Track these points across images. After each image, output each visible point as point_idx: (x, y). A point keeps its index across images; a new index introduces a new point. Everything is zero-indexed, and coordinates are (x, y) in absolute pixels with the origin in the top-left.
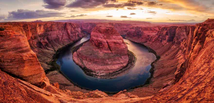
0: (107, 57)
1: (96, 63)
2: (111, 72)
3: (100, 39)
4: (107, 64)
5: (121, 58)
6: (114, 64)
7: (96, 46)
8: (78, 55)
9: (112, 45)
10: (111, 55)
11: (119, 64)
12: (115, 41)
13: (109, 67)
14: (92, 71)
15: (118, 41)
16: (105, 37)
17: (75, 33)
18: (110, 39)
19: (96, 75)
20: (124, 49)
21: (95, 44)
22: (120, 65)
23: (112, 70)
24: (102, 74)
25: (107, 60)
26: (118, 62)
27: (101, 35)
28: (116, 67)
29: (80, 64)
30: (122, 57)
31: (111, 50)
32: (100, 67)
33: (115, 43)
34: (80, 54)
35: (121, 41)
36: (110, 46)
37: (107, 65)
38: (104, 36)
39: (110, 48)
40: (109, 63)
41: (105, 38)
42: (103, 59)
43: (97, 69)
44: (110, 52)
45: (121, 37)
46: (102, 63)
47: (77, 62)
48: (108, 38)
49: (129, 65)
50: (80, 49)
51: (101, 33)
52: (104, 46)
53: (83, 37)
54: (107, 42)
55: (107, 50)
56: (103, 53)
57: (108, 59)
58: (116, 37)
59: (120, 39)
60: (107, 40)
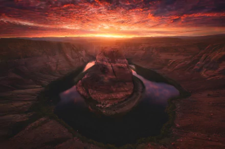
1: (101, 90)
2: (116, 102)
3: (105, 63)
4: (112, 92)
5: (126, 84)
7: (102, 71)
11: (123, 91)
12: (119, 64)
13: (113, 95)
14: (97, 103)
15: (122, 65)
16: (110, 60)
18: (114, 62)
19: (101, 108)
21: (101, 69)
22: (125, 93)
25: (112, 87)
27: (106, 59)
28: (121, 95)
29: (85, 94)
31: (115, 76)
32: (106, 96)
33: (119, 67)
35: (126, 65)
36: (115, 70)
38: (108, 60)
39: (114, 73)
40: (114, 90)
41: (109, 62)
42: (108, 86)
43: (103, 98)
47: (81, 92)
51: (106, 56)
53: (88, 62)
54: (112, 67)
55: (112, 75)
56: (108, 78)
58: (121, 60)
59: (125, 63)
60: (112, 63)
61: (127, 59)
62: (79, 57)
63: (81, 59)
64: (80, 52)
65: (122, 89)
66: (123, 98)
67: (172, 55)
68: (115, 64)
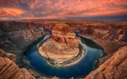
0: (64, 48)
1: (56, 53)
2: (67, 60)
3: (58, 35)
4: (64, 54)
6: (68, 54)
7: (56, 41)
8: (43, 49)
9: (68, 40)
10: (67, 47)
12: (70, 37)
13: (65, 56)
14: (54, 61)
15: (72, 36)
16: (63, 33)
17: (39, 31)
18: (66, 35)
19: (57, 63)
20: (76, 43)
21: (55, 39)
22: (73, 55)
24: (61, 62)
25: (64, 51)
27: (60, 32)
29: (45, 56)
30: (75, 49)
31: (67, 44)
32: (59, 56)
34: (44, 48)
35: (74, 37)
36: (66, 40)
38: (61, 33)
39: (66, 42)
40: (65, 53)
41: (62, 35)
42: (61, 50)
43: (57, 58)
45: (74, 33)
46: (61, 53)
48: (65, 34)
49: (79, 56)
50: (44, 44)
51: (59, 31)
52: (61, 40)
53: (46, 35)
54: (64, 38)
55: (64, 43)
56: (61, 45)
58: (71, 34)
59: (74, 35)
60: (64, 36)
61: (75, 33)
63: (40, 33)
64: (39, 28)
65: (71, 53)
66: (71, 58)
67: (101, 30)
68: (66, 36)
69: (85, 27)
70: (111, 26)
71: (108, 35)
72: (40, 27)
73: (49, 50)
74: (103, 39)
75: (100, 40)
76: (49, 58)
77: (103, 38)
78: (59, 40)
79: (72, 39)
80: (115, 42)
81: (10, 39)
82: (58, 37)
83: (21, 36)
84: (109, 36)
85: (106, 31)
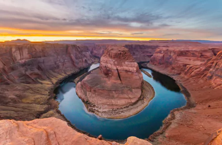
1: (100, 95)
2: (115, 108)
3: (109, 65)
5: (131, 91)
6: (120, 98)
7: (105, 74)
8: (81, 85)
9: (123, 74)
11: (126, 98)
13: (113, 101)
14: (94, 106)
15: (130, 68)
16: (116, 63)
18: (121, 66)
19: (98, 111)
21: (104, 72)
22: (127, 101)
23: (116, 105)
24: (104, 110)
26: (127, 96)
27: (112, 61)
28: (122, 102)
29: (83, 97)
31: (121, 80)
32: (105, 101)
33: (127, 71)
34: (84, 84)
35: (135, 69)
36: (121, 74)
37: (112, 98)
38: (114, 62)
39: (120, 77)
40: (116, 96)
41: (115, 65)
42: (110, 91)
43: (101, 102)
44: (119, 82)
45: (136, 63)
46: (107, 95)
47: (79, 94)
48: (119, 64)
50: (86, 78)
51: (111, 57)
52: (113, 74)
54: (117, 70)
55: (117, 80)
57: (115, 91)
58: (130, 63)
59: (134, 67)
60: (117, 67)
62: (82, 58)
63: (84, 60)
64: (84, 53)
65: (125, 96)
66: (123, 105)
67: (190, 59)
68: (122, 68)
69: (160, 52)
70: (213, 51)
71: (203, 68)
72: (85, 51)
73: (91, 88)
74: (192, 77)
75: (186, 77)
76: (87, 101)
77: (193, 73)
78: (110, 72)
79: (130, 73)
80: (216, 84)
81: (39, 68)
82: (108, 69)
83: (56, 64)
84: (205, 70)
85: (201, 61)
